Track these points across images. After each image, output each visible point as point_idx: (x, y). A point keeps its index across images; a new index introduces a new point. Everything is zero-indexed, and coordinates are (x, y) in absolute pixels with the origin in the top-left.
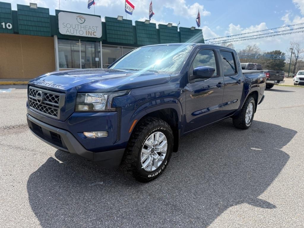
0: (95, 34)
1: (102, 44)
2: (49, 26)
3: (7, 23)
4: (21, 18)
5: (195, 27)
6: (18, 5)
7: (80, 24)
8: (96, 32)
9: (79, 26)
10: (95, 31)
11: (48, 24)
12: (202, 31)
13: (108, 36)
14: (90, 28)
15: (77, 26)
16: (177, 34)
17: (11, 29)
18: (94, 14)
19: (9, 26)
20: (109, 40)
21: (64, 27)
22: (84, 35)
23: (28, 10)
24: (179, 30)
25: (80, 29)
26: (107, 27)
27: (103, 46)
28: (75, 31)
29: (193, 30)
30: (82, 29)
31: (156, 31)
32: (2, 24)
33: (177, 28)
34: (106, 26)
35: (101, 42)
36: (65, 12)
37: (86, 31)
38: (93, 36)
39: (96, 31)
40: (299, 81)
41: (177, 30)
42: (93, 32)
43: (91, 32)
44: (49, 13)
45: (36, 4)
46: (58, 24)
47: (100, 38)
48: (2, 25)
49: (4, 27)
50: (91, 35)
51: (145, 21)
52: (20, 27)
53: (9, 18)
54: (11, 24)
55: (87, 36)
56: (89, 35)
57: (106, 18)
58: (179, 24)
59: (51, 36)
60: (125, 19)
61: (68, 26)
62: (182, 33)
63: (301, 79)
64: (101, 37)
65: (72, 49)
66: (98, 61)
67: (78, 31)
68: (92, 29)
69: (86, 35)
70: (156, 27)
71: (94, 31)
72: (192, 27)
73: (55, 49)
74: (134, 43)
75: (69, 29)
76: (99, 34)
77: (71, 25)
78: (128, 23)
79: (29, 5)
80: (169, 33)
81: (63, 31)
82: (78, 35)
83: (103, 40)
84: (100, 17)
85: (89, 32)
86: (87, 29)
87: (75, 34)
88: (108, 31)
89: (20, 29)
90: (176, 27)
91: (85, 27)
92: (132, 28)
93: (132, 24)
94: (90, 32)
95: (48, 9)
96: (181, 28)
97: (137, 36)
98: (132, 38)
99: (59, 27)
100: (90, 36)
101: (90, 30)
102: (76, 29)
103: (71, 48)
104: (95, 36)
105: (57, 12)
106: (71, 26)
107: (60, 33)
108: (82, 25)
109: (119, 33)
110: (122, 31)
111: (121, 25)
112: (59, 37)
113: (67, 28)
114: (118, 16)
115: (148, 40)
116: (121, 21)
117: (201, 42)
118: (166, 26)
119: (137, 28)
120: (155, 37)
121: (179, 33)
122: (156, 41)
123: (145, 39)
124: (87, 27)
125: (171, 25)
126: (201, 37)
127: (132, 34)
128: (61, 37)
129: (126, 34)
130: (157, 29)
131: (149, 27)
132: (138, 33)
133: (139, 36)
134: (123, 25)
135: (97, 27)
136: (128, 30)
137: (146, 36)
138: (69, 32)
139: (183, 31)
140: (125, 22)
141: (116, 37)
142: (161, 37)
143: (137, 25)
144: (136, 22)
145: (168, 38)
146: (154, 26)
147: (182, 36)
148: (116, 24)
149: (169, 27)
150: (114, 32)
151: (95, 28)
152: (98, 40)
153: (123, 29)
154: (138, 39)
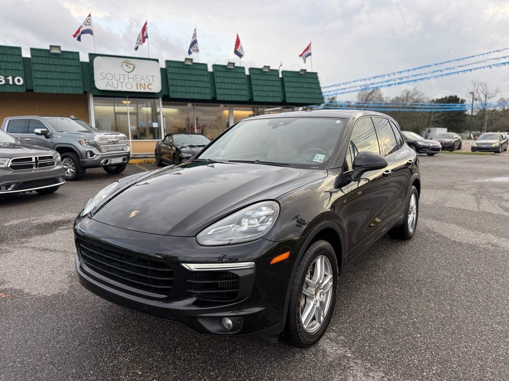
0: (150, 86)
1: (163, 100)
2: (79, 79)
3: (15, 77)
4: (36, 67)
5: (306, 70)
6: (32, 50)
7: (127, 73)
8: (151, 84)
9: (126, 77)
10: (151, 82)
11: (79, 74)
12: (318, 74)
13: (171, 89)
14: (142, 78)
15: (122, 76)
16: (279, 80)
17: (22, 85)
18: (147, 57)
19: (19, 81)
20: (172, 96)
21: (103, 78)
22: (134, 89)
23: (47, 56)
24: (281, 76)
25: (126, 81)
26: (169, 76)
27: (163, 104)
28: (120, 84)
29: (303, 74)
30: (131, 81)
31: (245, 78)
32: (8, 78)
33: (279, 73)
34: (168, 74)
35: (161, 100)
36: (103, 57)
37: (137, 84)
38: (147, 90)
41: (278, 75)
42: (147, 84)
43: (145, 84)
44: (79, 59)
45: (59, 47)
46: (93, 74)
47: (158, 93)
48: (9, 80)
49: (11, 83)
50: (145, 89)
51: (228, 65)
52: (35, 82)
53: (18, 70)
54: (22, 77)
55: (139, 90)
56: (141, 89)
57: (167, 62)
58: (281, 65)
59: (83, 93)
60: (197, 62)
61: (109, 77)
62: (285, 79)
64: (161, 92)
65: (116, 110)
66: (158, 128)
67: (124, 84)
68: (146, 80)
69: (137, 88)
70: (244, 73)
71: (149, 83)
72: (302, 70)
73: (90, 112)
74: (213, 98)
75: (110, 82)
76: (156, 87)
78: (201, 68)
79: (48, 48)
80: (266, 80)
81: (101, 84)
82: (124, 89)
83: (164, 95)
84: (157, 60)
85: (141, 84)
86: (137, 80)
87: (120, 89)
88: (170, 82)
89: (35, 85)
90: (277, 71)
91: (135, 78)
92: (207, 76)
93: (207, 70)
94: (143, 85)
95: (78, 53)
96: (283, 72)
97: (217, 87)
98: (208, 91)
99: (95, 79)
100: (142, 90)
101: (143, 82)
102: (120, 81)
103: (114, 108)
104: (151, 89)
105: (92, 56)
106: (114, 77)
107: (96, 88)
108: (131, 75)
109: (188, 84)
110: (192, 80)
111: (190, 72)
112: (96, 94)
113: (108, 81)
114: (186, 59)
115: (233, 92)
116: (189, 65)
117: (316, 91)
118: (261, 70)
119: (215, 75)
120: (245, 87)
121: (282, 79)
122: (246, 94)
123: (229, 92)
124: (137, 77)
125: (267, 68)
126: (317, 83)
127: (208, 85)
128: (99, 94)
129: (199, 84)
130: (247, 75)
131: (235, 73)
132: (217, 82)
133: (219, 87)
134: (194, 72)
135: (153, 76)
136: (202, 78)
137: (230, 86)
138: (110, 85)
139: (287, 76)
140: (196, 67)
141: (183, 89)
142: (254, 88)
143: (216, 70)
144: (214, 66)
145: (265, 88)
146: (243, 71)
147: (286, 84)
148: (182, 71)
149: (265, 72)
150: (179, 83)
151: (151, 78)
152: (156, 96)
153: (193, 78)
154: (218, 91)
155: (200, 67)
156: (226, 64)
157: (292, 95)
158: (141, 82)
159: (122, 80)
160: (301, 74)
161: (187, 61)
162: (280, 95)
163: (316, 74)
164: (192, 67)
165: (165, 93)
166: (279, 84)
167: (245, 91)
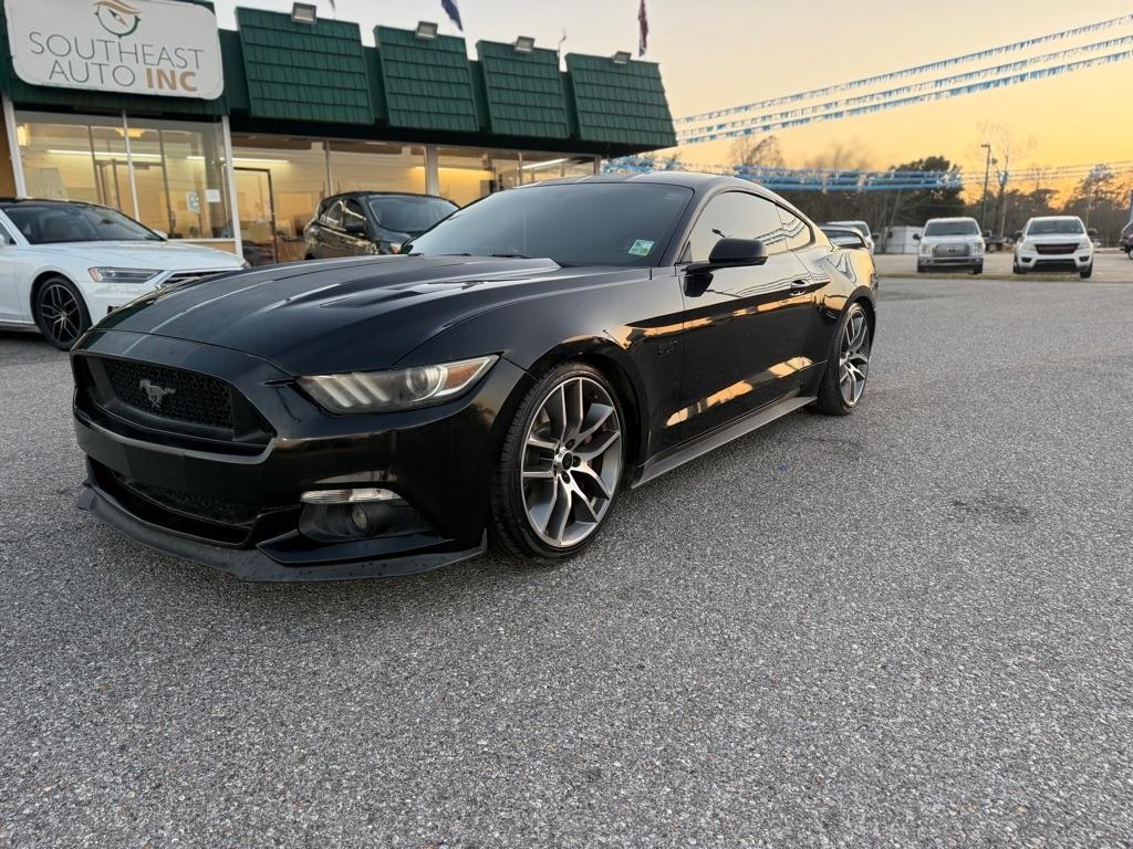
0: (189, 81)
1: (233, 129)
5: (629, 55)
7: (116, 39)
8: (193, 74)
9: (113, 48)
10: (191, 67)
12: (660, 67)
13: (254, 90)
14: (165, 55)
15: (100, 47)
16: (558, 80)
20: (258, 110)
21: (39, 49)
22: (141, 88)
24: (563, 67)
25: (115, 61)
26: (248, 54)
27: (234, 144)
28: (94, 70)
29: (623, 65)
30: (129, 60)
31: (467, 69)
33: (557, 59)
34: (244, 48)
37: (149, 71)
38: (180, 92)
39: (194, 70)
40: (1036, 257)
41: (557, 66)
42: (179, 73)
43: (173, 73)
46: (6, 38)
47: (217, 101)
50: (173, 87)
51: (419, 28)
55: (155, 91)
56: (161, 86)
57: (242, 13)
58: (564, 39)
60: (328, 16)
61: (59, 46)
62: (576, 77)
63: (1041, 249)
64: (222, 97)
65: (97, 158)
67: (107, 71)
68: (175, 59)
69: (151, 85)
70: (464, 54)
71: (185, 70)
72: (619, 53)
74: (376, 120)
75: (64, 62)
76: (208, 83)
77: (73, 45)
81: (32, 67)
82: (110, 86)
83: (233, 109)
84: (210, 6)
85: (160, 73)
86: (148, 58)
87: (94, 84)
88: (251, 72)
90: (554, 54)
91: (140, 55)
92: (360, 57)
93: (359, 41)
94: (170, 79)
96: (570, 58)
97: (387, 90)
98: (363, 100)
99: (12, 53)
100: (166, 91)
101: (166, 67)
102: (94, 60)
103: (93, 156)
104: (194, 89)
107: (19, 79)
108: (128, 43)
109: (303, 77)
110: (315, 69)
111: (310, 44)
112: (21, 98)
113: (54, 58)
114: (296, 5)
115: (433, 105)
116: (308, 25)
117: (655, 112)
118: (510, 47)
119: (382, 57)
120: (466, 93)
121: (567, 76)
122: (471, 112)
123: (423, 105)
124: (147, 50)
125: (528, 44)
126: (658, 92)
127: (363, 83)
128: (31, 99)
129: (337, 80)
130: (472, 62)
131: (438, 54)
132: (388, 77)
133: (395, 91)
134: (320, 45)
135: (196, 51)
136: (343, 64)
137: (426, 89)
138: (63, 72)
139: (581, 69)
140: (327, 30)
141: (292, 94)
142: (492, 96)
143: (383, 43)
144: (381, 31)
145: (521, 98)
146: (460, 50)
147: (579, 90)
148: (285, 41)
149: (523, 54)
150: (279, 75)
151: (190, 56)
152: (209, 112)
153: (321, 62)
154: (391, 102)
155: (339, 32)
156: (412, 26)
157: (594, 120)
158: (159, 67)
159: (100, 57)
160: (618, 66)
161: (299, 10)
162: (564, 119)
163: (655, 66)
164: (314, 32)
165: (238, 104)
166: (557, 88)
167: (469, 104)
